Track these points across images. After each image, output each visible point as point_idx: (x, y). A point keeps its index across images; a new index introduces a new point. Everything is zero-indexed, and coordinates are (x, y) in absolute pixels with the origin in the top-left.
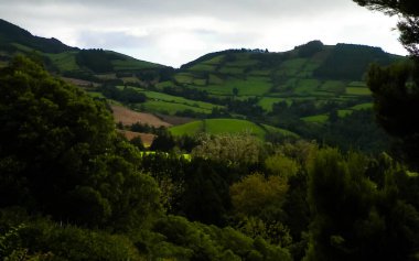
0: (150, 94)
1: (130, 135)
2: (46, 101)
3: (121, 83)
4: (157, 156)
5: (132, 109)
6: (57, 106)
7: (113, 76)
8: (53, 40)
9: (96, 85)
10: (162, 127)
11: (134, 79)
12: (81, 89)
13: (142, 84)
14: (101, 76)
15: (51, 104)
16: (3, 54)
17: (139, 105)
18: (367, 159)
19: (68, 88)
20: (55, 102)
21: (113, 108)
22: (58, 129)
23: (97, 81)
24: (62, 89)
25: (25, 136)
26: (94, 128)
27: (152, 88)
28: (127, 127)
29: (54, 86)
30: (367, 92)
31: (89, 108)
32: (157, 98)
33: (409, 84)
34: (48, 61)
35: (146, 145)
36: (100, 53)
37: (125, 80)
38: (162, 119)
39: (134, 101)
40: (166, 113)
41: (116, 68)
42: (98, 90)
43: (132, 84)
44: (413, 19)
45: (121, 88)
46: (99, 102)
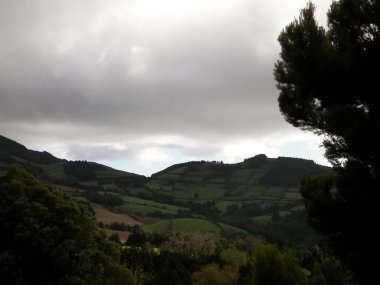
0: (125, 198)
1: (109, 233)
2: (37, 204)
3: (102, 189)
4: (131, 250)
5: (111, 211)
6: (47, 208)
7: (95, 184)
8: (45, 154)
9: (81, 191)
10: (136, 226)
11: (112, 186)
12: (68, 195)
13: (119, 189)
14: (85, 184)
15: (42, 207)
16: (2, 165)
17: (117, 207)
18: (302, 251)
19: (56, 193)
20: (45, 206)
21: (95, 210)
22: (48, 228)
23: (82, 187)
24: (51, 194)
25: (20, 234)
26: (78, 227)
27: (128, 194)
28: (107, 226)
29: (44, 191)
30: (299, 196)
31: (73, 210)
32: (132, 202)
33: (334, 190)
34: (40, 170)
35: (123, 242)
36: (85, 164)
37: (105, 186)
38: (136, 219)
39: (113, 204)
40: (139, 214)
41: (98, 177)
42: (83, 195)
43: (111, 190)
44: (336, 138)
45: (102, 193)
46: (83, 206)
